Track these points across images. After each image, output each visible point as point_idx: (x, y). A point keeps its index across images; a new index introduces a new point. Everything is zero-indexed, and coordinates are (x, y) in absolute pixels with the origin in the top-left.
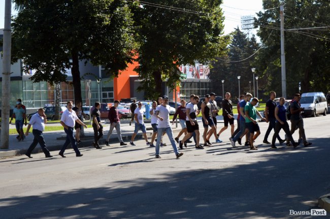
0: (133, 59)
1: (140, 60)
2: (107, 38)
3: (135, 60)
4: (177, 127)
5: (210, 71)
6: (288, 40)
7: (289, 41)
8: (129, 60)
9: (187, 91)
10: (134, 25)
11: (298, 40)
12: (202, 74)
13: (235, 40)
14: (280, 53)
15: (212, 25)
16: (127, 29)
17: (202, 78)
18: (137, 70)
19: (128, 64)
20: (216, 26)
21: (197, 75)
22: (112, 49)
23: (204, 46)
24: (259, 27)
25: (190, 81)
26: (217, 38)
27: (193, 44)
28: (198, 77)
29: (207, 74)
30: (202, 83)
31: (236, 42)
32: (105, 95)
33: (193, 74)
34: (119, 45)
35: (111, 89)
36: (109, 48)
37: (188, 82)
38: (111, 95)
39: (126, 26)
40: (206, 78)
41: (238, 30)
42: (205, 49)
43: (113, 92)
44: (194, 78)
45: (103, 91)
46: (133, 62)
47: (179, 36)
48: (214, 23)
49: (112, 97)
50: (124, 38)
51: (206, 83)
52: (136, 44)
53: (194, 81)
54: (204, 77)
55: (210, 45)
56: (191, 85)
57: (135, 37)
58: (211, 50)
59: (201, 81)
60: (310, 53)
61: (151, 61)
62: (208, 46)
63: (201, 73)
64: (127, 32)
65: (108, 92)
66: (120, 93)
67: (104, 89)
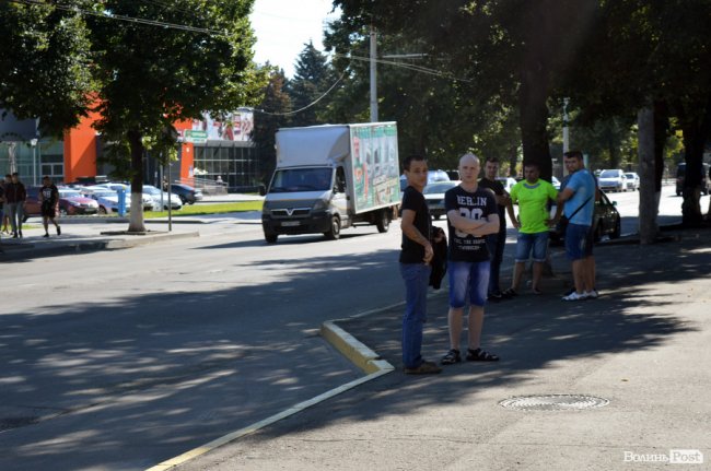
0: (89, 110)
1: (102, 110)
2: (43, 72)
3: (94, 110)
4: (170, 229)
5: (255, 127)
6: (386, 74)
7: (387, 78)
8: (83, 112)
9: (209, 163)
10: (92, 49)
11: (403, 75)
12: (237, 132)
13: (306, 66)
14: (369, 99)
15: (232, 52)
16: (78, 58)
17: (237, 138)
18: (96, 126)
19: (82, 119)
20: (240, 52)
21: (229, 134)
22: (51, 92)
23: (217, 88)
24: (334, 49)
25: (214, 145)
26: (241, 74)
27: (199, 83)
28: (231, 138)
29: (249, 131)
30: (238, 149)
31: (306, 70)
32: (46, 170)
33: (220, 132)
34: (63, 85)
35: (59, 158)
36: (46, 90)
37: (210, 148)
38: (58, 170)
39: (77, 53)
40: (246, 139)
41: (311, 46)
42: (219, 93)
43: (63, 164)
44: (222, 139)
45: (43, 161)
46: (90, 114)
47: (171, 71)
48: (235, 47)
49: (61, 173)
50: (71, 73)
51: (245, 149)
52: (95, 85)
53: (223, 145)
54: (242, 138)
55: (230, 86)
56: (216, 153)
57: (92, 70)
58: (232, 94)
59: (236, 145)
60: (424, 99)
61: (123, 113)
62: (224, 89)
63: (235, 129)
64: (80, 62)
65: (52, 164)
66: (77, 165)
67: (44, 159)
